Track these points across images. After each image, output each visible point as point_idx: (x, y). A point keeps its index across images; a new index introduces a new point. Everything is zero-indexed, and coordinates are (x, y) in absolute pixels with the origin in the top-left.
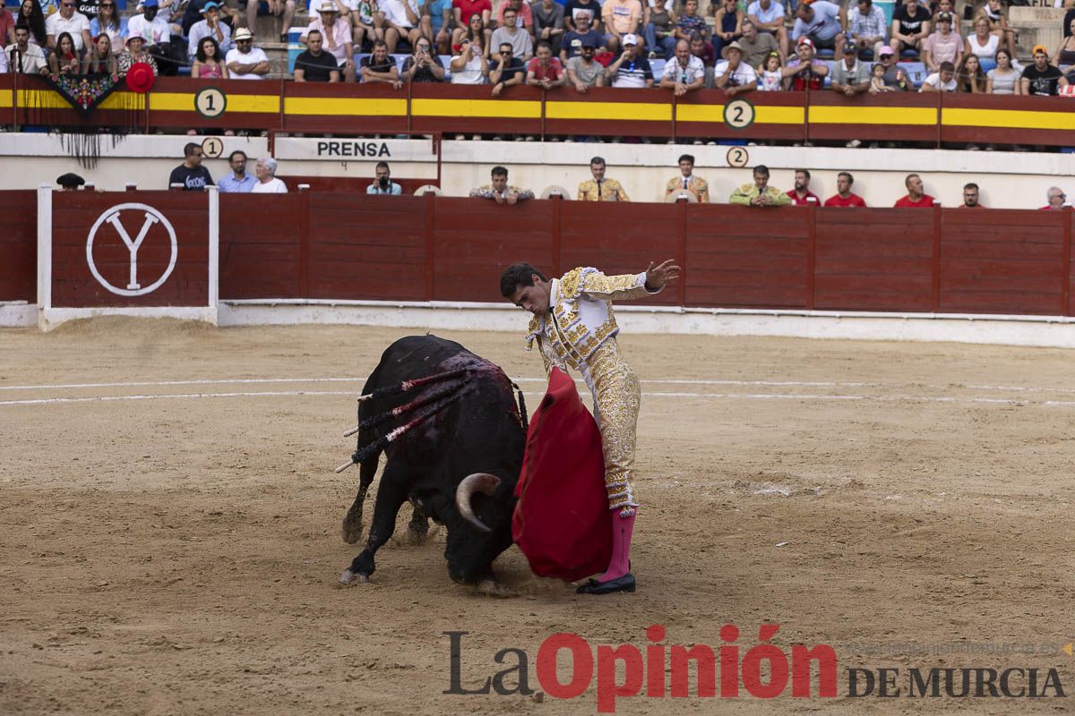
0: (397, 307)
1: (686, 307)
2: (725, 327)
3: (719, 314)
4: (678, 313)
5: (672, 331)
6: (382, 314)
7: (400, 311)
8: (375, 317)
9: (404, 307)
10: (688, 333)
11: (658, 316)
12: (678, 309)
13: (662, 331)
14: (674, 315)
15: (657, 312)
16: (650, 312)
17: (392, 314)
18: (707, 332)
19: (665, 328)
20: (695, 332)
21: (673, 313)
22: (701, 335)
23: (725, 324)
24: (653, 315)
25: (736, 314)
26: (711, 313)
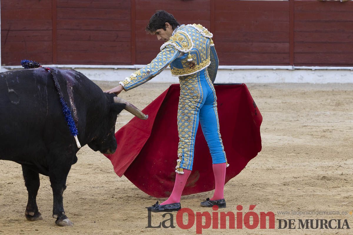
0: (114, 69)
1: (295, 66)
2: (320, 78)
3: (316, 70)
4: (290, 70)
5: (287, 81)
6: (104, 74)
7: (115, 71)
8: (99, 75)
9: (118, 69)
10: (297, 82)
11: (278, 72)
12: (290, 67)
13: (281, 81)
14: (287, 70)
15: (277, 69)
16: (272, 69)
17: (111, 73)
18: (309, 82)
19: (282, 79)
20: (300, 81)
21: (287, 69)
22: (305, 84)
23: (320, 76)
24: (274, 71)
25: (327, 70)
26: (311, 70)
